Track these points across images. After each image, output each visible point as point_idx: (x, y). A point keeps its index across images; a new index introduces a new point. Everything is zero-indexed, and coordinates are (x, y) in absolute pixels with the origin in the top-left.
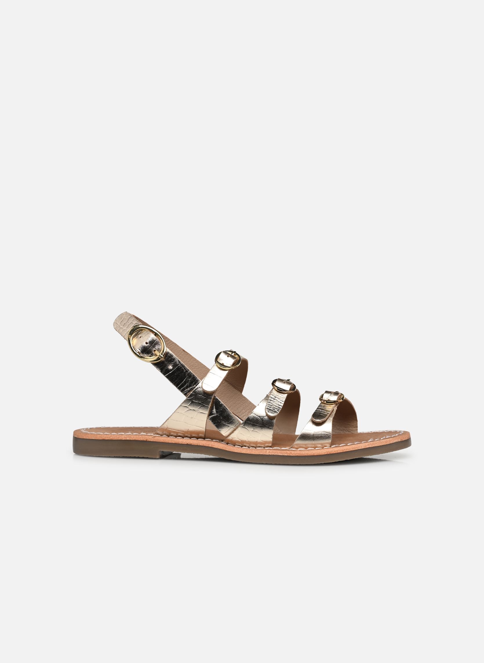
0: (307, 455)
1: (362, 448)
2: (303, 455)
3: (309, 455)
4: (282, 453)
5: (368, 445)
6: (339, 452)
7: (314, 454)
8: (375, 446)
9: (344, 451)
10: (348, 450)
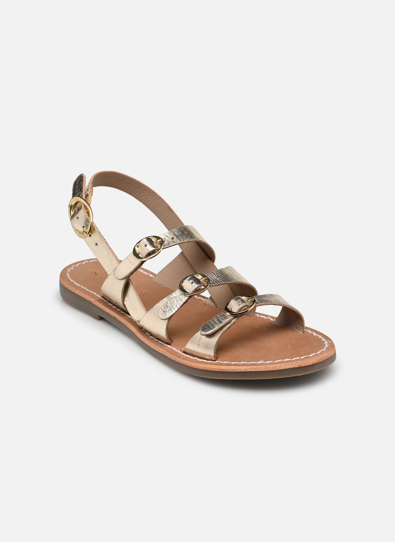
0: (187, 365)
1: (242, 371)
2: (184, 364)
3: (189, 365)
4: (170, 356)
5: (249, 369)
6: (216, 370)
7: (193, 366)
8: (258, 371)
9: (222, 371)
10: (225, 371)
